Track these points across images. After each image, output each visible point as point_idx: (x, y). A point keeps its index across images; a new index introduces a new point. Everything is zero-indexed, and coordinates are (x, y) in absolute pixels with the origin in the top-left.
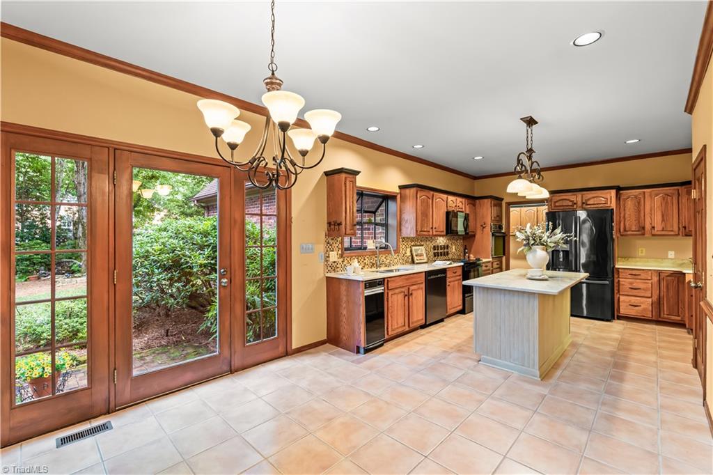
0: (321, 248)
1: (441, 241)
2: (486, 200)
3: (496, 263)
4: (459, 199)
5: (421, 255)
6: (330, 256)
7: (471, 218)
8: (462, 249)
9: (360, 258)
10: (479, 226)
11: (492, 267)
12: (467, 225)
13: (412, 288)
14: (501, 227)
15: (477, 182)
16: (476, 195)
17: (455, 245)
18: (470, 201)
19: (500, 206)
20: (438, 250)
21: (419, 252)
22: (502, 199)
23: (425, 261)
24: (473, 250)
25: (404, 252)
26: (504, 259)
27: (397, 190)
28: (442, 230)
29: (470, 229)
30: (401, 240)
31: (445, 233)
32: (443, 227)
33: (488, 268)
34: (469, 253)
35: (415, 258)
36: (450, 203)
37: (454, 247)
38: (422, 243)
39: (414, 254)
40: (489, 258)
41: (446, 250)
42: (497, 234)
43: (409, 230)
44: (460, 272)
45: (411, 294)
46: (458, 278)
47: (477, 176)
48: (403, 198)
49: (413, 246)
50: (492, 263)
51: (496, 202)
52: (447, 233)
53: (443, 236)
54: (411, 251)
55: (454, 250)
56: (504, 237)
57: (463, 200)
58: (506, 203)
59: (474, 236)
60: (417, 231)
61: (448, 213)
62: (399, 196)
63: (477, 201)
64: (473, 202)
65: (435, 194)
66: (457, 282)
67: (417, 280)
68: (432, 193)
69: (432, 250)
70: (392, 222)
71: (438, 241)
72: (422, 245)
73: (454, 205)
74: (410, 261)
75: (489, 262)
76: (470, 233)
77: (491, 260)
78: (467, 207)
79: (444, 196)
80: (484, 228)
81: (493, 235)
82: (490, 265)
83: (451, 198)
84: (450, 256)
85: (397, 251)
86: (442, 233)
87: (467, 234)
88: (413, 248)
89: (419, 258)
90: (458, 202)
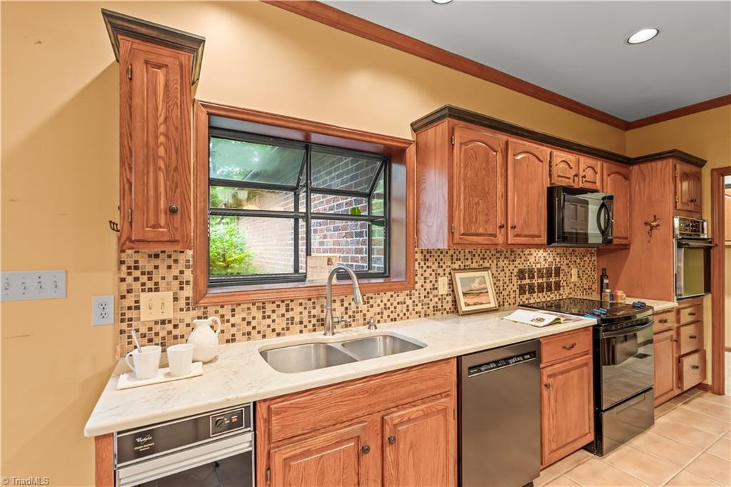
0: (107, 281)
1: (541, 258)
2: (659, 165)
3: (689, 310)
4: (585, 161)
5: (479, 293)
6: (142, 304)
7: (618, 206)
8: (596, 276)
9: (269, 307)
10: (638, 223)
11: (678, 321)
12: (608, 222)
13: (397, 415)
14: (697, 227)
15: (630, 134)
16: (631, 154)
17: (578, 266)
18: (615, 167)
19: (697, 178)
20: (532, 278)
21: (475, 285)
22: (700, 163)
23: (493, 305)
24: (622, 278)
25: (428, 286)
26: (708, 301)
27: (408, 135)
28: (534, 231)
29: (617, 232)
30: (419, 256)
31: (544, 239)
32: (539, 227)
33: (666, 326)
34: (614, 287)
35: (462, 300)
36: (559, 168)
37: (574, 271)
38: (486, 264)
39: (460, 290)
40: (669, 300)
41: (553, 279)
42: (692, 243)
43: (434, 232)
44: (586, 343)
45: (392, 441)
46: (579, 360)
47: (630, 120)
48: (423, 153)
49: (460, 270)
50: (678, 311)
51: (688, 168)
52: (551, 240)
53: (538, 246)
54: (451, 284)
55: (574, 279)
56: (707, 251)
57: (598, 164)
58: (713, 170)
59: (626, 247)
60: (451, 233)
61: (552, 192)
62: (413, 147)
63: (635, 169)
64: (622, 170)
65: (513, 140)
66: (574, 373)
67: (420, 386)
68: (503, 137)
69: (514, 279)
70: (398, 212)
71: (532, 259)
72: (486, 269)
73: (571, 174)
74: (448, 306)
75: (669, 311)
76: (615, 241)
77: (675, 304)
78: (608, 180)
79: (544, 150)
80: (652, 228)
81: (680, 245)
82: (671, 317)
83: (560, 155)
84: (565, 292)
85: (409, 285)
86: (537, 241)
87: (607, 242)
88: (458, 276)
89: (471, 300)
90: (582, 166)
